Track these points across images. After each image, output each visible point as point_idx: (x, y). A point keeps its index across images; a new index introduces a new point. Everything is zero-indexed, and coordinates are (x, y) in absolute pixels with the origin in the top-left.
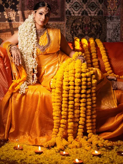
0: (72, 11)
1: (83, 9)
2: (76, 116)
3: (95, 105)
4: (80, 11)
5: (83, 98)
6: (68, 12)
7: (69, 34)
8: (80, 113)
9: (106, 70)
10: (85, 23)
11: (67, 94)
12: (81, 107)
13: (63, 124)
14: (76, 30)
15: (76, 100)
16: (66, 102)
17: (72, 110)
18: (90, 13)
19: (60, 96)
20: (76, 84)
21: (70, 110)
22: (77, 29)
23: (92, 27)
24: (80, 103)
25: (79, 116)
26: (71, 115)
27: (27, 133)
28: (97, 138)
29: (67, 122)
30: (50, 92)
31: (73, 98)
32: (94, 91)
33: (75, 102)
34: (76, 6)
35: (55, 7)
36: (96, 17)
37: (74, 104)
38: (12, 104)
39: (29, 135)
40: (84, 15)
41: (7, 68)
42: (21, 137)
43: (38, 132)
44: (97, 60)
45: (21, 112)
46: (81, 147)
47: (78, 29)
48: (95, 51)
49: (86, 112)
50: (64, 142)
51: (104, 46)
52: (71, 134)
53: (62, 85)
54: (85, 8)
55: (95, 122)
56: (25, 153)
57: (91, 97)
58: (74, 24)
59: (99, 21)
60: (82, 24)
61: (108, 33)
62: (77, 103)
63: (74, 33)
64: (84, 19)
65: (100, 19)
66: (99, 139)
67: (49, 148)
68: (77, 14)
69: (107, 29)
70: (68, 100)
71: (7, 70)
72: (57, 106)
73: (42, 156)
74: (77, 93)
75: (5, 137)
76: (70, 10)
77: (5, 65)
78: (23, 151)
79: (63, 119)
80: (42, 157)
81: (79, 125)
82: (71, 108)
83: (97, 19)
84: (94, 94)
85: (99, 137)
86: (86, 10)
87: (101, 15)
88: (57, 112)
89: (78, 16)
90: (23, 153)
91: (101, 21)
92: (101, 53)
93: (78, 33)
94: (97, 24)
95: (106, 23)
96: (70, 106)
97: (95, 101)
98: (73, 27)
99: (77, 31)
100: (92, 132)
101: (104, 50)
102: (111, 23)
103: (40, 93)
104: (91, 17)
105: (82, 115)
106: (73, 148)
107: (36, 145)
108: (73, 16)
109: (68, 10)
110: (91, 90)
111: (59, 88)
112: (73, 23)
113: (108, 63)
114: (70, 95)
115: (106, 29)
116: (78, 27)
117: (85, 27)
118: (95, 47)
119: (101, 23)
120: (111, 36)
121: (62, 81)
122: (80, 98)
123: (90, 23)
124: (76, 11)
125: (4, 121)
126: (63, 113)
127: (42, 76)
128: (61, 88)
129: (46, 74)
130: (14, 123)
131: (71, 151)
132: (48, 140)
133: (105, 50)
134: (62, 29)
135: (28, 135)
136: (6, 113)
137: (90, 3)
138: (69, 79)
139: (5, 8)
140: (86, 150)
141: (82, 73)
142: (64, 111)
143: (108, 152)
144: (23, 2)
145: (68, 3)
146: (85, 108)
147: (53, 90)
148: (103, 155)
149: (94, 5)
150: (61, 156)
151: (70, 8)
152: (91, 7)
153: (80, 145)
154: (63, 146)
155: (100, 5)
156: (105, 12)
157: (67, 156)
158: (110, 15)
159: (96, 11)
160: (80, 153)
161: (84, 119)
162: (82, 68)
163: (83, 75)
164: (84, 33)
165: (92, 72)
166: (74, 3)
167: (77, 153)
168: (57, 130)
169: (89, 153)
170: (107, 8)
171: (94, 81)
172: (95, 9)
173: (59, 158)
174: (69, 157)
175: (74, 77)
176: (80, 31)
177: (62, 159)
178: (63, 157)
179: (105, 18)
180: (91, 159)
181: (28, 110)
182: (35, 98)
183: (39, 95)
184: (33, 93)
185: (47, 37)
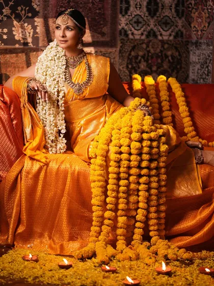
0: (131, 30)
1: (149, 28)
2: (132, 206)
3: (163, 189)
4: (144, 31)
5: (144, 176)
6: (123, 31)
7: (125, 69)
8: (138, 202)
9: (186, 130)
10: (152, 51)
11: (116, 167)
12: (140, 191)
13: (109, 219)
14: (136, 62)
15: (132, 178)
16: (115, 181)
17: (124, 195)
18: (161, 35)
19: (103, 170)
20: (133, 151)
21: (121, 195)
22: (138, 61)
23: (164, 58)
24: (139, 183)
25: (136, 207)
26: (123, 203)
27: (46, 235)
28: (166, 245)
29: (116, 217)
30: (88, 164)
31: (127, 175)
32: (164, 164)
33: (130, 183)
34: (138, 22)
35: (102, 22)
36: (171, 41)
37: (128, 186)
38: (22, 185)
39: (50, 238)
40: (151, 38)
41: (14, 122)
42: (37, 241)
43: (66, 234)
44: (170, 113)
45: (37, 199)
46: (138, 258)
47: (140, 62)
48: (168, 99)
49: (148, 200)
50: (110, 250)
51: (183, 90)
52: (122, 237)
53: (108, 151)
54: (152, 26)
55: (165, 218)
56: (42, 266)
57: (158, 175)
58: (133, 53)
59: (176, 48)
60: (146, 53)
61: (191, 69)
62: (134, 183)
63: (133, 68)
64: (151, 44)
65: (178, 46)
66: (169, 247)
67: (82, 259)
68: (139, 35)
69: (191, 63)
70: (119, 179)
71: (14, 126)
72: (98, 187)
73: (69, 272)
74: (134, 167)
75: (9, 241)
76: (126, 27)
77: (12, 116)
78: (38, 263)
79: (109, 210)
80: (71, 273)
81: (136, 221)
82: (123, 193)
83: (173, 44)
84: (163, 170)
85: (169, 243)
86: (155, 29)
87: (180, 39)
88: (98, 198)
89: (140, 40)
90: (38, 267)
91: (179, 49)
92: (178, 102)
93: (139, 68)
94: (173, 53)
95: (189, 52)
96: (122, 189)
97: (164, 181)
98: (130, 57)
99: (139, 66)
100: (158, 236)
101: (182, 96)
102: (197, 53)
103: (71, 167)
104: (162, 42)
105: (141, 205)
106: (124, 261)
107: (62, 254)
108: (132, 39)
109: (123, 28)
110: (158, 162)
111: (102, 156)
112: (131, 51)
113: (188, 119)
114: (122, 169)
115: (188, 64)
116: (140, 58)
117: (152, 58)
118: (168, 91)
119: (179, 52)
120: (196, 74)
121: (108, 145)
122: (140, 176)
123: (161, 51)
124: (137, 30)
125: (7, 213)
126: (108, 200)
127: (76, 139)
128: (106, 158)
129: (83, 134)
130: (24, 217)
131: (121, 265)
132: (82, 247)
133: (185, 96)
134: (112, 60)
135: (48, 238)
136: (12, 199)
137: (162, 17)
138: (122, 142)
139: (15, 23)
140: (147, 264)
141: (143, 132)
142: (111, 197)
143: (183, 269)
144: (46, 12)
145: (123, 16)
146: (147, 193)
147: (92, 161)
148: (175, 272)
149: (169, 21)
150: (103, 273)
151: (127, 24)
152: (164, 23)
153: (136, 256)
154: (107, 256)
155: (179, 21)
156: (187, 33)
157: (113, 273)
158: (196, 39)
159: (172, 32)
160: (136, 269)
161: (145, 212)
162: (144, 124)
163: (145, 136)
164: (150, 68)
165: (161, 132)
166: (133, 16)
167: (130, 268)
168: (97, 229)
169: (152, 270)
170: (191, 27)
171: (164, 148)
172: (169, 29)
173: (99, 276)
174: (117, 275)
175: (130, 138)
176: (143, 66)
177: (104, 277)
178: (107, 274)
179: (187, 43)
180: (154, 279)
181: (50, 195)
182: (62, 175)
183: (69, 170)
184: (59, 166)
185: (85, 69)
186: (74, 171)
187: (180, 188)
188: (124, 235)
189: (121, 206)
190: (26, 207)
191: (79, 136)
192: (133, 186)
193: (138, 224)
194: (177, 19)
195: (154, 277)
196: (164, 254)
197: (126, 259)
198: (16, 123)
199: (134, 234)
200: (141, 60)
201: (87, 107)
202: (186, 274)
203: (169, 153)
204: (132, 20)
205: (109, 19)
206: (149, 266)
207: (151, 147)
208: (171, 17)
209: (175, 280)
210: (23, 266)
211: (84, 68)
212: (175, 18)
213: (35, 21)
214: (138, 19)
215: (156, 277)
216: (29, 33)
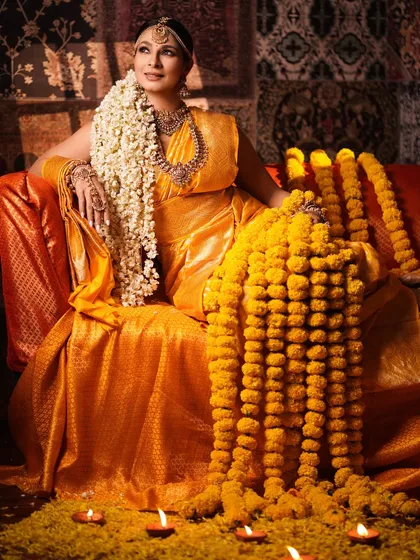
0: (280, 64)
1: (316, 58)
2: (294, 407)
3: (357, 370)
4: (306, 64)
5: (316, 343)
6: (264, 65)
7: (269, 142)
8: (306, 398)
10: (324, 104)
11: (259, 327)
12: (309, 375)
13: (248, 434)
14: (292, 128)
15: (292, 350)
16: (257, 356)
17: (277, 385)
18: (341, 72)
19: (233, 335)
20: (292, 294)
21: (271, 383)
22: (295, 124)
23: (348, 119)
24: (306, 360)
25: (302, 407)
26: (275, 401)
27: (119, 472)
28: (366, 486)
29: (262, 429)
30: (202, 326)
31: (282, 344)
32: (356, 319)
33: (288, 359)
34: (293, 48)
35: (221, 49)
36: (360, 83)
37: (284, 365)
38: (69, 370)
39: (128, 477)
40: (321, 79)
41: (51, 244)
42: (101, 485)
44: (364, 223)
45: (100, 398)
46: (309, 512)
47: (300, 126)
48: (359, 194)
49: (326, 393)
50: (252, 499)
51: (390, 176)
52: (275, 471)
53: (241, 297)
54: (322, 55)
55: (361, 430)
56: (114, 533)
57: (344, 342)
58: (285, 109)
59: (371, 98)
60: (312, 109)
61: (401, 139)
62: (296, 359)
63: (286, 138)
64: (320, 90)
65: (375, 93)
66: (373, 490)
67: (195, 518)
68: (296, 72)
69: (402, 127)
70: (265, 351)
71: (50, 251)
72: (223, 369)
73: (170, 542)
74: (296, 327)
75: (45, 485)
76: (270, 58)
77: (46, 232)
78: (105, 527)
79: (247, 416)
80: (173, 545)
81: (304, 438)
82: (275, 379)
83: (365, 90)
84: (354, 332)
85: (372, 483)
86: (328, 60)
87: (378, 79)
88: (224, 391)
89: (299, 82)
90: (105, 534)
91: (378, 100)
92: (379, 200)
93: (298, 138)
94: (364, 109)
95: (396, 106)
96: (272, 371)
97: (358, 354)
98: (281, 116)
99: (297, 134)
100: (350, 466)
101: (389, 189)
102: (413, 107)
103: (167, 332)
104: (344, 85)
105: (312, 403)
106: (280, 519)
107: (152, 509)
108: (282, 82)
109: (264, 60)
110: (345, 317)
111: (230, 305)
112: (280, 106)
113: (401, 233)
114: (271, 332)
115: (396, 129)
116: (299, 118)
117: (324, 118)
118: (359, 180)
119: (378, 106)
120: (413, 149)
121: (242, 285)
122: (307, 344)
123: (342, 105)
124: (293, 63)
125: (39, 429)
126: (244, 395)
127: (176, 276)
128: (239, 309)
129: (191, 265)
130: (74, 436)
131: (274, 528)
133: (393, 188)
134: (244, 124)
135: (123, 479)
136: (49, 402)
137: (341, 36)
138: (268, 276)
139: (48, 51)
140: (328, 525)
141: (311, 255)
142: (250, 389)
143: (403, 533)
144: (109, 30)
145: (264, 35)
146: (323, 379)
147: (210, 317)
148: (386, 540)
149: (355, 44)
150: (239, 544)
151: (272, 52)
152: (345, 49)
153: (306, 508)
154: (245, 510)
155: (376, 44)
156: (393, 68)
157: (259, 543)
158: (411, 78)
159: (362, 65)
160: (306, 535)
161: (321, 418)
162: (313, 239)
163: (315, 262)
164: (321, 139)
165: (347, 254)
166: (284, 35)
167: (294, 534)
168: (225, 454)
169: (338, 535)
170: (400, 55)
171: (354, 286)
172: (357, 59)
173: (232, 550)
174: (268, 547)
175: (285, 268)
176: (306, 134)
177: (242, 552)
178: (247, 546)
179: (394, 87)
180: (345, 552)
181: (126, 389)
182: (149, 350)
183: (165, 339)
184: (143, 330)
185: (191, 138)
186: (174, 340)
187: (391, 369)
188: (278, 467)
189: (271, 407)
190: (78, 416)
191: (182, 270)
192: (294, 365)
193: (307, 444)
194: (372, 39)
195: (343, 549)
196: (362, 505)
197: (285, 516)
198: (54, 246)
199: (299, 465)
200: (301, 122)
201: (196, 211)
202: (410, 542)
203: (365, 298)
204: (281, 43)
205: (236, 41)
206: (334, 528)
207: (328, 285)
208: (360, 37)
209: (387, 553)
210: (73, 533)
211: (188, 136)
212: (367, 37)
213: (88, 48)
214: (293, 42)
215: (349, 550)
216: (77, 72)
